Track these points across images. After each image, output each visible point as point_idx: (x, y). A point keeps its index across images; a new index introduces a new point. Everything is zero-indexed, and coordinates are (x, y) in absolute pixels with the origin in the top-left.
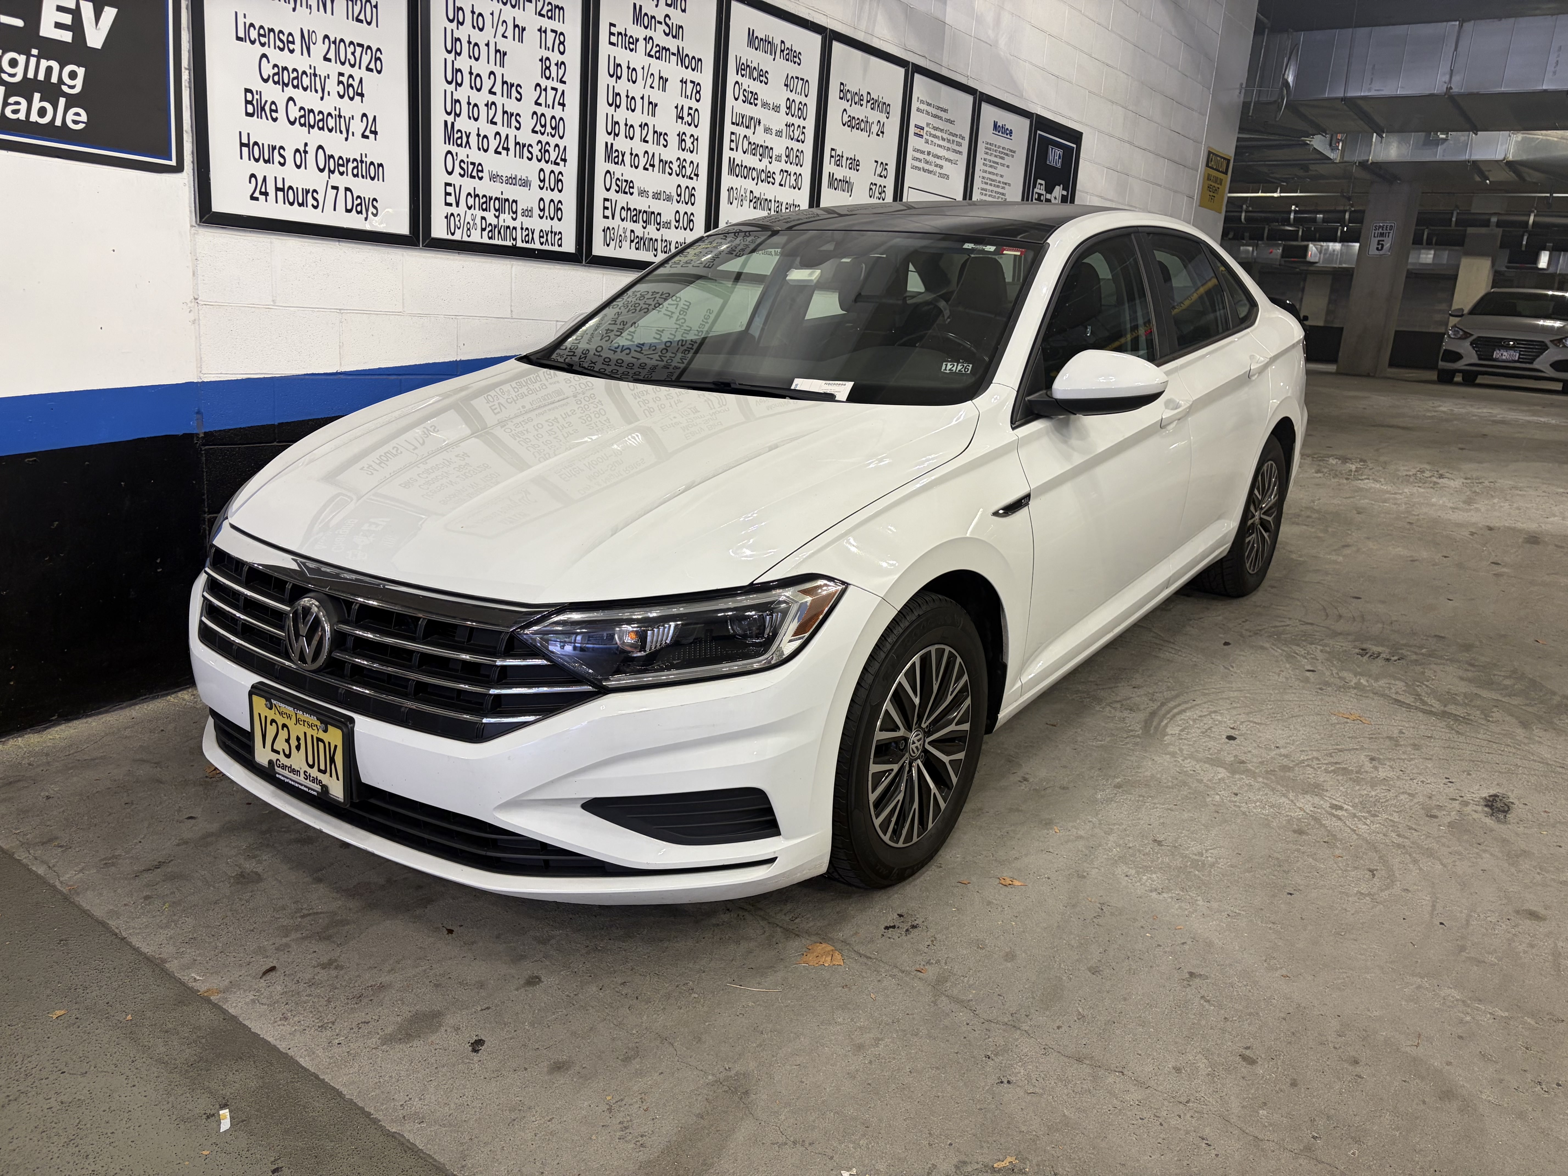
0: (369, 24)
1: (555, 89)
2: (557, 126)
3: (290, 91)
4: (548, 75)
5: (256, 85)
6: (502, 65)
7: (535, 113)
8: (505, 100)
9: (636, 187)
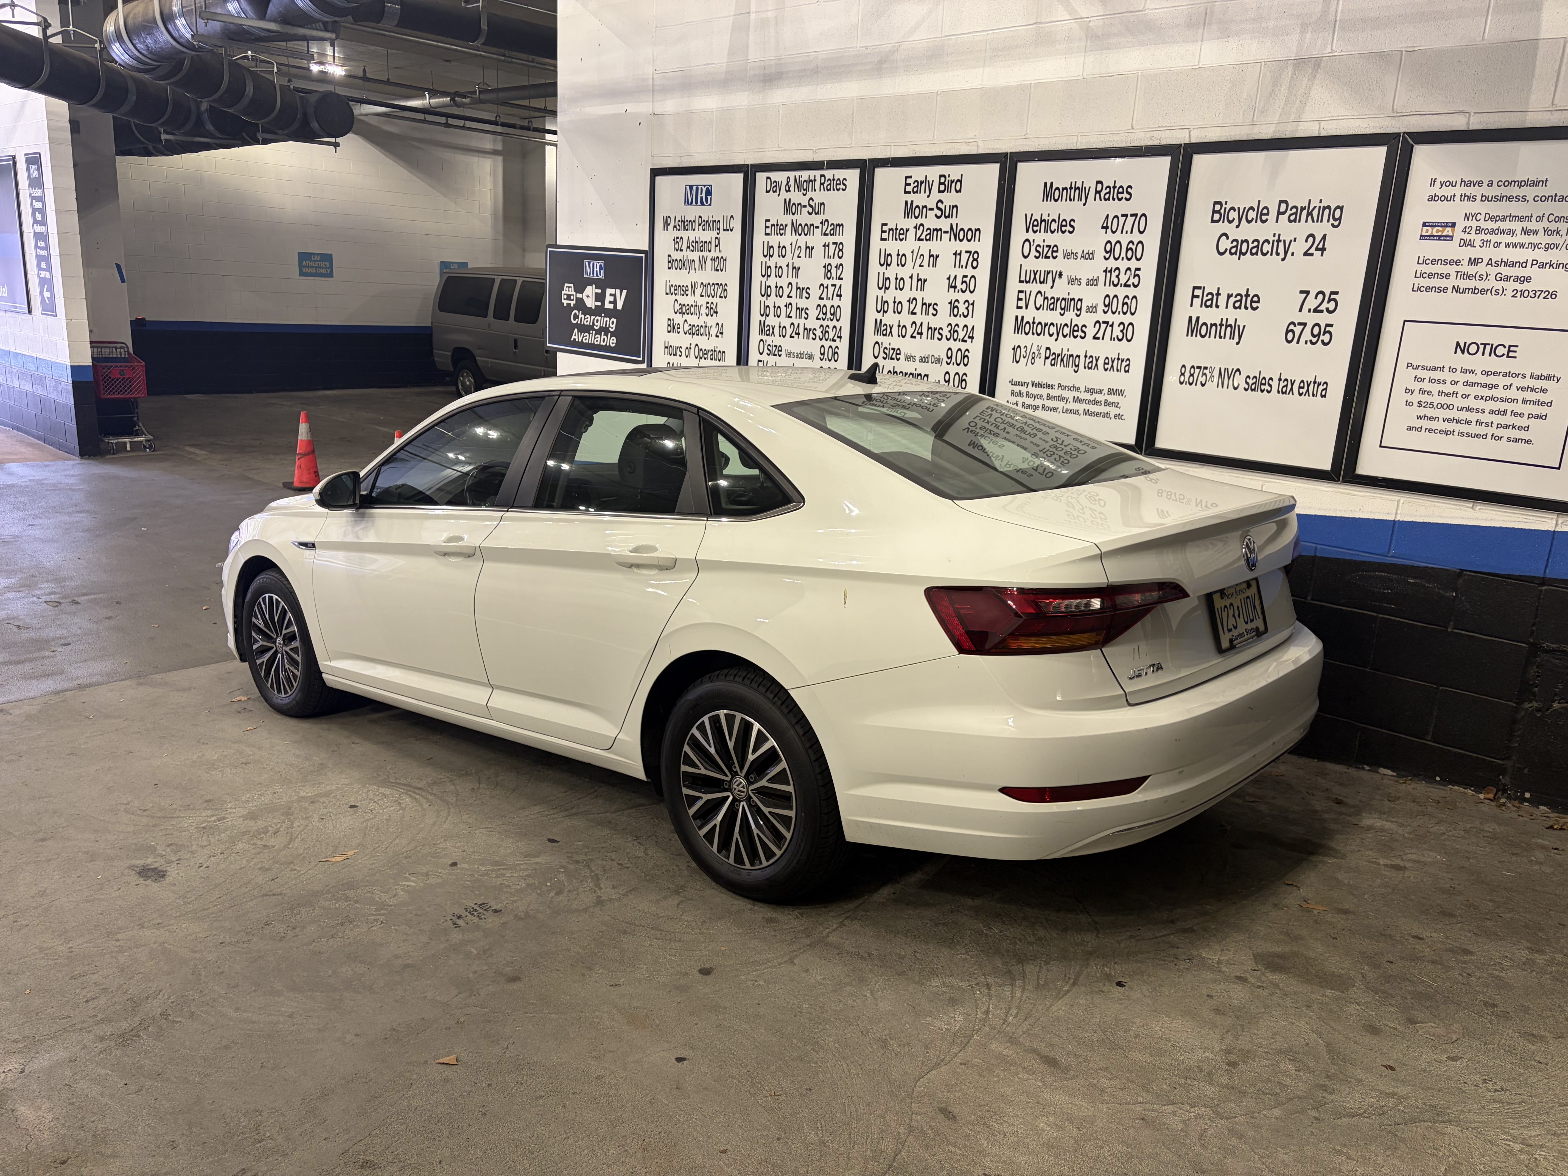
0: (722, 271)
1: (834, 285)
2: (835, 313)
3: (686, 317)
4: (829, 276)
5: (672, 316)
6: (797, 276)
7: (819, 305)
8: (798, 300)
9: (902, 353)
